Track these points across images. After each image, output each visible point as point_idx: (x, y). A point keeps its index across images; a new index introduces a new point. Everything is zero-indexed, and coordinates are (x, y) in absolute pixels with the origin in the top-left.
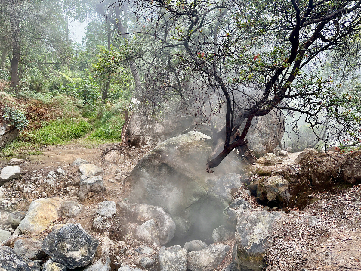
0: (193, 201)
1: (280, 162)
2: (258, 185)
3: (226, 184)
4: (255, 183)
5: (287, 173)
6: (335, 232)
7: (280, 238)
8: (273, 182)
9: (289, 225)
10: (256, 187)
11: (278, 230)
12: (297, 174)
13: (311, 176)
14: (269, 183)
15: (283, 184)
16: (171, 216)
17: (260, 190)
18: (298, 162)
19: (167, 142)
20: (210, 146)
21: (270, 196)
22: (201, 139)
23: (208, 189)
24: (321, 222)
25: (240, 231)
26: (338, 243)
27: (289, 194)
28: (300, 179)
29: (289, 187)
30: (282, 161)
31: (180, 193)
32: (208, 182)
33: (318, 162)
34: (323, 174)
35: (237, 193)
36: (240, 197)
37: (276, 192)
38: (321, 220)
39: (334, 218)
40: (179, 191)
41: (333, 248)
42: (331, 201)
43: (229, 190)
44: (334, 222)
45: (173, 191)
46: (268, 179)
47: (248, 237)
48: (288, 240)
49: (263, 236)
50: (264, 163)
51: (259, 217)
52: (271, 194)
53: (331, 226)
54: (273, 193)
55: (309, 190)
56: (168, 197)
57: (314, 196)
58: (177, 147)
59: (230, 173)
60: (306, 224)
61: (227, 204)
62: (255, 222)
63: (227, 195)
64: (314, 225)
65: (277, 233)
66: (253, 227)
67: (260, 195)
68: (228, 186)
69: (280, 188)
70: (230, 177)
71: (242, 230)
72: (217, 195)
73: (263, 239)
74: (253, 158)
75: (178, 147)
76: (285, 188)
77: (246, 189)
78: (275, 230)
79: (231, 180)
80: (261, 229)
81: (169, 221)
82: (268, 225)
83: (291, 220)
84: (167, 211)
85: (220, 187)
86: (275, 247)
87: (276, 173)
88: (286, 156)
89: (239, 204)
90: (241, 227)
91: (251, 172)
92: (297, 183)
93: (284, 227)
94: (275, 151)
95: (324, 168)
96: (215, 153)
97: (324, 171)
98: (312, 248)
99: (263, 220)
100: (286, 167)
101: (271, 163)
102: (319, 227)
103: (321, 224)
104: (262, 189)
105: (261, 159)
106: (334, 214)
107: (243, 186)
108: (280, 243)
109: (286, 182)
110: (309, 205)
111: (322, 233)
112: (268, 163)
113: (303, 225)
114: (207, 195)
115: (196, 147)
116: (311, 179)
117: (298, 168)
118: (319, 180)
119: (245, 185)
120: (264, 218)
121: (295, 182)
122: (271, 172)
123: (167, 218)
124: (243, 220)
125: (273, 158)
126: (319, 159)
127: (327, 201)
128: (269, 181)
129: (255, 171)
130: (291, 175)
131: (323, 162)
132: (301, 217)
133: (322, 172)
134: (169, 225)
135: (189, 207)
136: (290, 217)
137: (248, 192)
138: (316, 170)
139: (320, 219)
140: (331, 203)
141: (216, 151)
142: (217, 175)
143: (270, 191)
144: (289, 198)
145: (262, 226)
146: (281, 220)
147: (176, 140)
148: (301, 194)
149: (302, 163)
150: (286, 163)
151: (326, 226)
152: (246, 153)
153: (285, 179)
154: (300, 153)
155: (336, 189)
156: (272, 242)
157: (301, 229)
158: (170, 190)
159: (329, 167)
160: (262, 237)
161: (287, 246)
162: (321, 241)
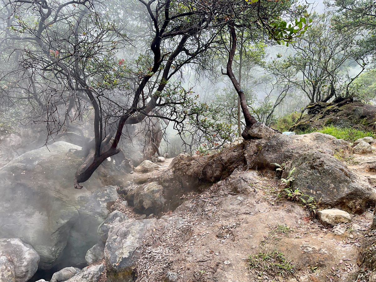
0: (61, 223)
1: (157, 168)
2: (135, 195)
3: (101, 199)
4: (132, 192)
5: (161, 178)
6: (196, 229)
7: (149, 246)
8: (148, 190)
9: (159, 231)
10: (133, 196)
11: (148, 238)
12: (170, 178)
13: (181, 179)
14: (146, 191)
15: (158, 190)
16: (33, 246)
17: (137, 199)
18: (171, 167)
19: (24, 156)
20: (81, 158)
21: (147, 204)
22: (70, 150)
23: (79, 207)
24: (186, 222)
25: (109, 248)
26: (198, 239)
27: (164, 199)
28: (173, 183)
29: (163, 192)
30: (158, 167)
31: (43, 217)
32: (80, 199)
33: (187, 165)
34: (191, 176)
35: (113, 206)
36: (116, 210)
37: (151, 199)
38: (187, 220)
39: (197, 216)
40: (42, 215)
41: (194, 245)
42: (195, 201)
43: (104, 205)
44: (197, 219)
45: (34, 215)
46: (144, 187)
47: (117, 253)
48: (157, 246)
49: (132, 248)
50: (142, 171)
51: (129, 229)
52: (147, 201)
53: (194, 224)
54: (149, 200)
55: (181, 193)
56: (27, 224)
57: (184, 197)
58: (37, 162)
59: (106, 186)
60: (174, 227)
61: (103, 220)
62: (125, 235)
63: (102, 210)
64: (181, 226)
65: (147, 241)
66: (123, 241)
67: (137, 205)
68: (103, 199)
69: (155, 194)
70: (106, 190)
71: (111, 246)
72: (90, 212)
73: (132, 252)
74: (130, 167)
75: (40, 161)
76: (160, 193)
77: (124, 200)
78: (145, 239)
79: (107, 193)
80: (131, 240)
81: (29, 254)
82: (138, 236)
83: (161, 225)
84: (26, 242)
85: (94, 202)
86: (144, 256)
87: (152, 180)
88: (163, 162)
89: (115, 217)
90: (110, 243)
91: (128, 182)
92: (170, 187)
93: (154, 233)
94: (153, 158)
95: (191, 170)
96: (85, 165)
97: (192, 173)
98: (177, 249)
99: (133, 231)
100: (162, 173)
101: (148, 170)
102: (184, 227)
103: (186, 224)
104: (139, 197)
105: (138, 168)
106: (197, 212)
107: (120, 198)
108: (149, 252)
109: (161, 187)
110: (178, 207)
111: (187, 233)
112: (145, 171)
113: (171, 228)
114: (78, 214)
115: (63, 160)
116: (182, 182)
117: (171, 173)
118: (188, 182)
119: (122, 196)
120: (134, 228)
121: (168, 187)
122: (148, 179)
123: (26, 250)
124: (113, 235)
125: (149, 165)
126: (188, 163)
127: (192, 201)
128: (145, 188)
129: (132, 180)
130: (165, 180)
131: (191, 165)
132: (170, 220)
133: (190, 174)
134: (29, 258)
135: (56, 231)
136: (160, 222)
137: (125, 203)
138: (186, 173)
139: (185, 219)
140: (195, 202)
141: (86, 164)
142: (90, 190)
143: (147, 198)
144: (164, 203)
145: (132, 238)
146: (151, 228)
147: (36, 154)
148: (174, 197)
149: (175, 168)
150: (162, 169)
151: (190, 225)
152: (123, 163)
153: (159, 184)
154: (173, 158)
155: (202, 188)
156: (141, 252)
157: (170, 232)
158: (29, 215)
159: (196, 169)
160: (131, 250)
161: (156, 253)
162: (186, 240)
